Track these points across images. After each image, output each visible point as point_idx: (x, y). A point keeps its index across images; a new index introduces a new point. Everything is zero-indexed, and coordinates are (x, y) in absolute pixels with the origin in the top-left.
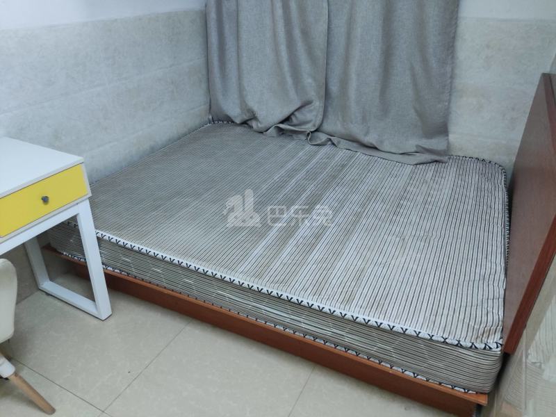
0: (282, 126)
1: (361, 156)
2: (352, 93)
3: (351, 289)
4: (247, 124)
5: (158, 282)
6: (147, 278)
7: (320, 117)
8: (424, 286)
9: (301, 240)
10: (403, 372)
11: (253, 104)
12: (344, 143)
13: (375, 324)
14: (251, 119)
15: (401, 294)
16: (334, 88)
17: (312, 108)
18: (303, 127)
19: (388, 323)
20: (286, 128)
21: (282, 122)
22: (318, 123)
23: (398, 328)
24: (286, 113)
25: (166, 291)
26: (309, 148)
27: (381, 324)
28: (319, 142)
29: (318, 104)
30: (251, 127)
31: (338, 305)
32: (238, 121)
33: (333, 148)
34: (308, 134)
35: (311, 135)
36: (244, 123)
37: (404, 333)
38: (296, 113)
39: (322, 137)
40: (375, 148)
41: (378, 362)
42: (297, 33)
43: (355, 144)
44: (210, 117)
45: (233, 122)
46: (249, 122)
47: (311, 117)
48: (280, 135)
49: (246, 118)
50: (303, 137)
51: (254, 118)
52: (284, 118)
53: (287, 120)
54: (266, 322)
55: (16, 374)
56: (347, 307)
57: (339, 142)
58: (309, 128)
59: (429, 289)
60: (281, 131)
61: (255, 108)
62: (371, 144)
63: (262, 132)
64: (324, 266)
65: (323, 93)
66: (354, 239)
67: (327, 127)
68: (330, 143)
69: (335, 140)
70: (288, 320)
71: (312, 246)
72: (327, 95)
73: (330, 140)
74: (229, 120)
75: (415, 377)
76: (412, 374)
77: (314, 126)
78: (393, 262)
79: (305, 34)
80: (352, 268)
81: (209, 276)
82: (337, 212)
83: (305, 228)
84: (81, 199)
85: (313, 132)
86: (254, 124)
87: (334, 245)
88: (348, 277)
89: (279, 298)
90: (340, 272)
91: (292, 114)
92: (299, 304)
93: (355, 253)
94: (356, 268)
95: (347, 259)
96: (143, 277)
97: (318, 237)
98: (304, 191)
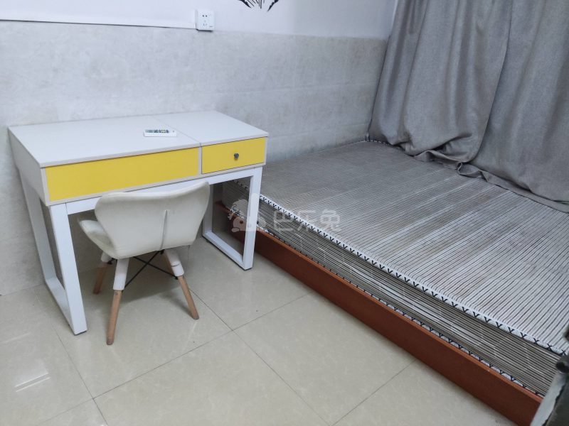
0: (434, 152)
1: (510, 194)
2: (515, 132)
3: (467, 288)
4: (400, 147)
5: (296, 246)
6: (288, 241)
7: (476, 150)
8: (543, 306)
9: (429, 243)
10: (501, 374)
11: (411, 128)
12: (495, 179)
13: (484, 319)
14: (405, 143)
15: (517, 305)
16: (497, 125)
17: (469, 141)
18: (457, 158)
19: (496, 320)
20: (438, 156)
21: (436, 149)
22: (472, 155)
23: (505, 327)
24: (442, 140)
25: (300, 255)
26: (456, 176)
27: (490, 320)
28: (468, 173)
29: (476, 138)
30: (403, 150)
31: (451, 295)
32: (392, 143)
33: (482, 182)
34: (460, 164)
35: (461, 167)
36: (398, 145)
37: (510, 333)
38: (452, 143)
39: (474, 170)
40: (528, 191)
41: (478, 358)
42: (470, 70)
43: (507, 183)
44: (368, 135)
45: (387, 143)
46: (402, 145)
47: (467, 149)
48: (430, 162)
49: (400, 140)
50: (453, 167)
51: (409, 141)
52: (438, 145)
53: (441, 148)
54: (380, 299)
55: (183, 276)
56: (460, 299)
57: (490, 178)
58: (463, 159)
59: (547, 308)
60: (432, 158)
61: (412, 132)
62: (525, 185)
63: (412, 156)
64: (446, 266)
65: (484, 127)
66: (482, 254)
67: (481, 161)
68: (480, 176)
69: (486, 174)
70: (401, 301)
71: (438, 249)
72: (488, 130)
73: (481, 173)
74: (384, 141)
75: (512, 380)
76: (510, 378)
77: (468, 158)
78: (517, 281)
79: (479, 71)
80: (474, 274)
81: (340, 248)
82: (472, 230)
83: (435, 235)
84: (257, 165)
85: (464, 164)
86: (407, 147)
87: (460, 253)
88: (467, 279)
89: (397, 278)
90: (460, 274)
91: (448, 143)
92: (414, 287)
93: (480, 265)
94: (478, 276)
95: (470, 267)
96: (286, 239)
97: (446, 244)
98: (443, 208)
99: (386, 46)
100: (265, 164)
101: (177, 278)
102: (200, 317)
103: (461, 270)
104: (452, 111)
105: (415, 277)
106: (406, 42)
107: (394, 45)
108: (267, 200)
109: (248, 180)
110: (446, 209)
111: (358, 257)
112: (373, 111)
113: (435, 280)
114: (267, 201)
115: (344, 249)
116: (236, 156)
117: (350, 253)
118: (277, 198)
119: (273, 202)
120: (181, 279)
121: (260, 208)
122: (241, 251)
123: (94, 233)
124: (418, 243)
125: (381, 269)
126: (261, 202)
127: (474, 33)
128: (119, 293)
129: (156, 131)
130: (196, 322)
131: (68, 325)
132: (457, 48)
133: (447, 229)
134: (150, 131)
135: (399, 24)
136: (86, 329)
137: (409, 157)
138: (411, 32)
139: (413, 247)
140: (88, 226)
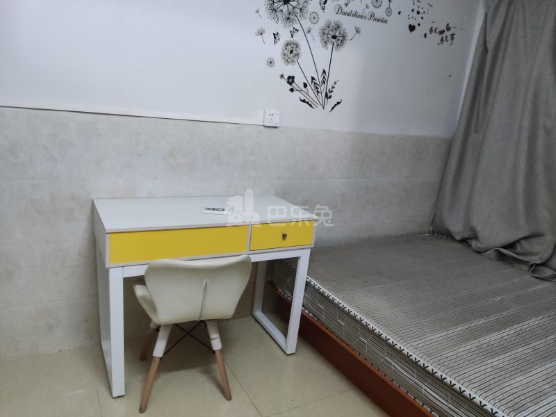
0: (503, 251)
4: (467, 243)
5: (339, 334)
6: (331, 327)
7: (550, 251)
11: (477, 223)
14: (471, 238)
17: (542, 241)
18: (528, 258)
20: (508, 255)
21: (506, 247)
22: (546, 255)
24: (511, 238)
25: (342, 344)
26: (528, 277)
28: (542, 276)
29: (549, 239)
30: (470, 246)
31: (503, 408)
32: (458, 238)
34: (532, 266)
35: (534, 268)
36: (464, 241)
38: (523, 242)
39: (548, 272)
44: (431, 229)
45: (452, 238)
46: (469, 241)
47: (540, 249)
48: (499, 260)
49: (466, 235)
50: (525, 268)
51: (475, 237)
52: (508, 243)
53: (511, 246)
55: (220, 351)
58: (536, 260)
60: (501, 257)
61: (478, 228)
63: (479, 253)
64: (501, 374)
70: (446, 408)
71: (495, 354)
74: (449, 235)
77: (541, 259)
80: (534, 387)
81: (382, 339)
82: (538, 337)
83: (494, 337)
84: (306, 246)
85: (537, 265)
86: (474, 243)
87: (520, 362)
88: (525, 391)
89: (441, 381)
90: (517, 385)
91: (518, 241)
92: (460, 394)
93: (544, 378)
94: (540, 389)
95: (531, 379)
96: (328, 325)
97: (504, 349)
98: (507, 310)
99: (450, 144)
100: (313, 246)
101: (214, 352)
102: (233, 398)
103: (520, 380)
104: (521, 207)
105: (462, 381)
106: (470, 140)
107: (458, 143)
108: (314, 282)
109: (295, 261)
110: (511, 312)
111: (400, 352)
112: (437, 205)
113: (485, 388)
114: (312, 283)
115: (386, 341)
116: (284, 236)
117: (392, 347)
118: (323, 281)
119: (319, 285)
120: (218, 354)
121: (305, 290)
122: (285, 334)
123: (144, 298)
124: (473, 344)
125: (424, 369)
126: (308, 284)
127: (541, 133)
128: (158, 361)
129: (214, 209)
130: (228, 403)
131: (109, 387)
132: (524, 146)
133: (508, 332)
134: (209, 209)
135: (463, 124)
136: (123, 394)
137: (476, 254)
138: (476, 132)
139: (464, 349)
140: (139, 291)
